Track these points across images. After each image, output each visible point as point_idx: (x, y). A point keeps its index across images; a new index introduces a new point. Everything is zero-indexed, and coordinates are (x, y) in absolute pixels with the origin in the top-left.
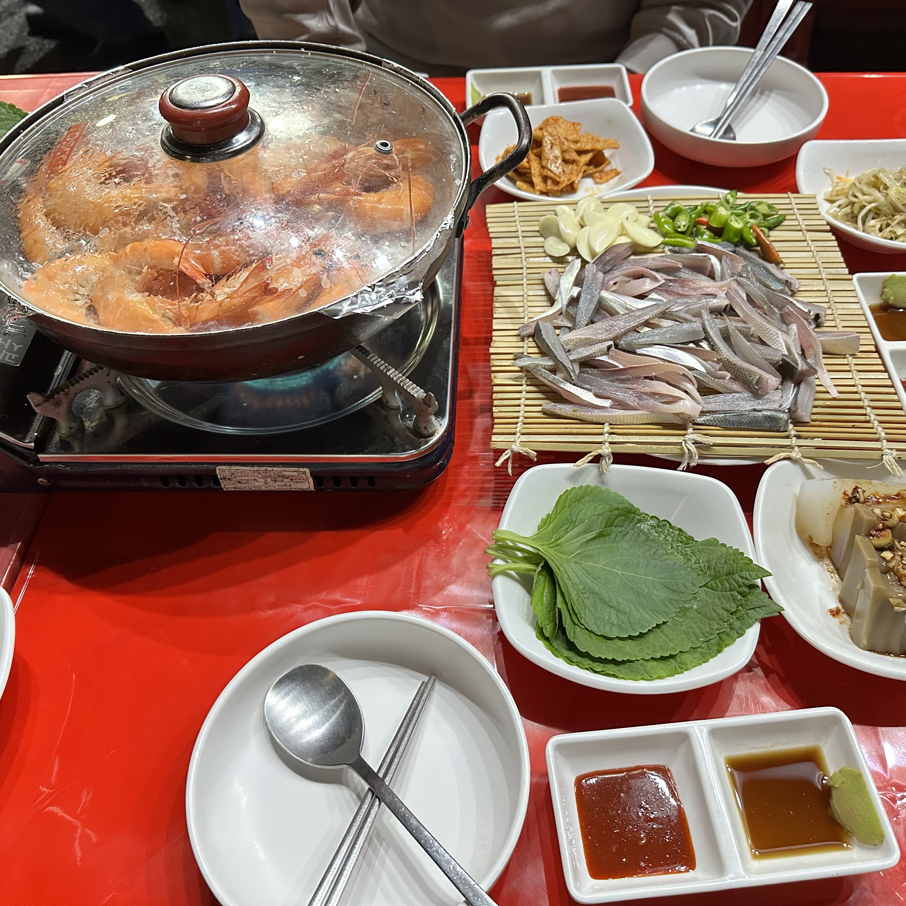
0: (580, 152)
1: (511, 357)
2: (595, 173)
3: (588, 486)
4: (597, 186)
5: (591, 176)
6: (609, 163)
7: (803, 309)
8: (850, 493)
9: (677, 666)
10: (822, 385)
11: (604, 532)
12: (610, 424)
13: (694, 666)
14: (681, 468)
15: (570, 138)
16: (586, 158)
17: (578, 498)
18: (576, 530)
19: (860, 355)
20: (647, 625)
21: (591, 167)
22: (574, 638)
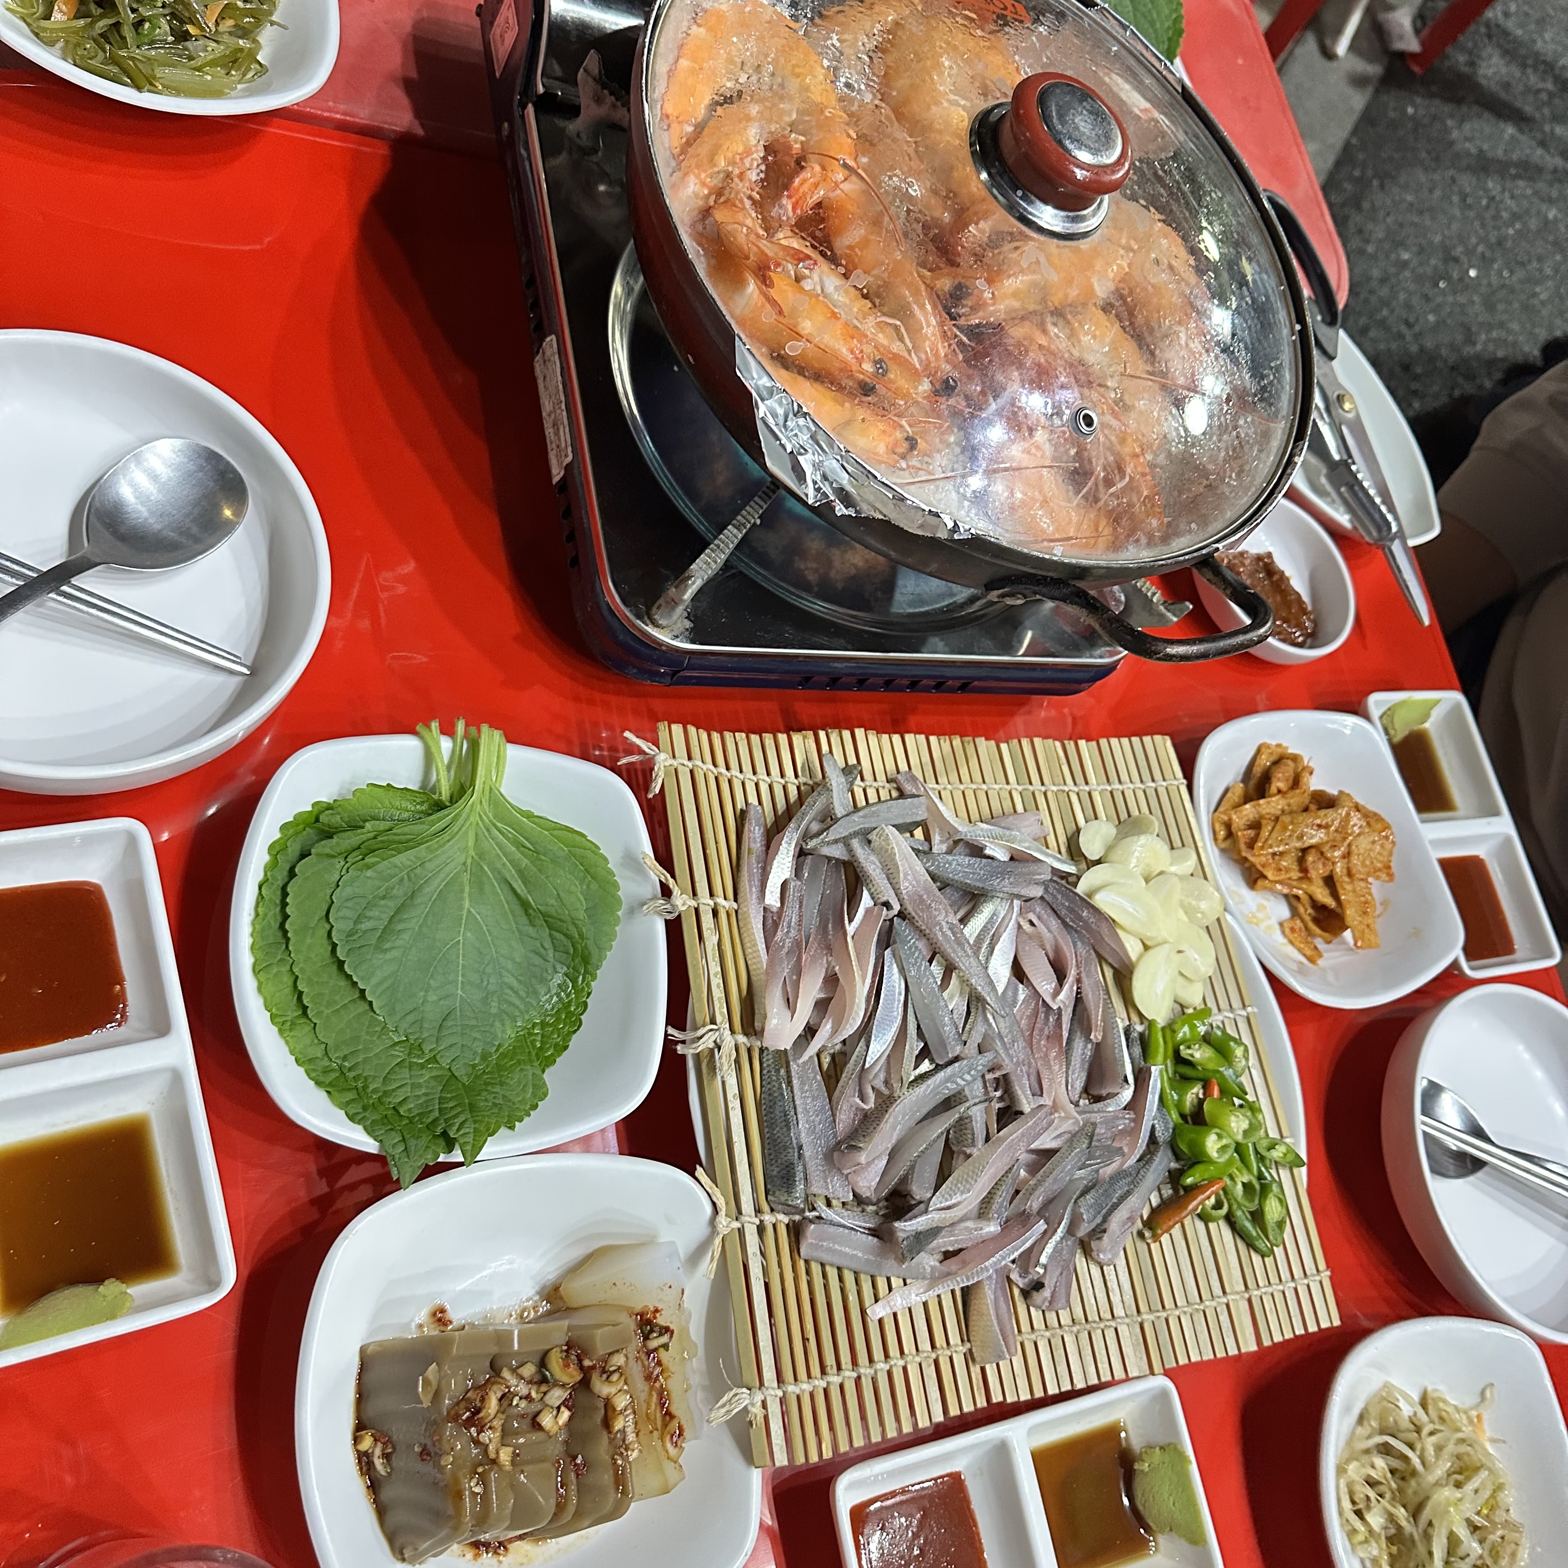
0: (1330, 881)
1: (852, 760)
2: (1303, 921)
3: (616, 886)
4: (1277, 927)
5: (1294, 913)
6: (1329, 942)
7: (1044, 1254)
8: (661, 1320)
9: (288, 1018)
10: (890, 1289)
11: (531, 911)
12: (736, 912)
13: (287, 1042)
14: (671, 1031)
15: (1355, 860)
16: (1323, 896)
17: (592, 871)
18: (525, 862)
19: (976, 1371)
20: (361, 974)
21: (1310, 911)
22: (319, 855)
